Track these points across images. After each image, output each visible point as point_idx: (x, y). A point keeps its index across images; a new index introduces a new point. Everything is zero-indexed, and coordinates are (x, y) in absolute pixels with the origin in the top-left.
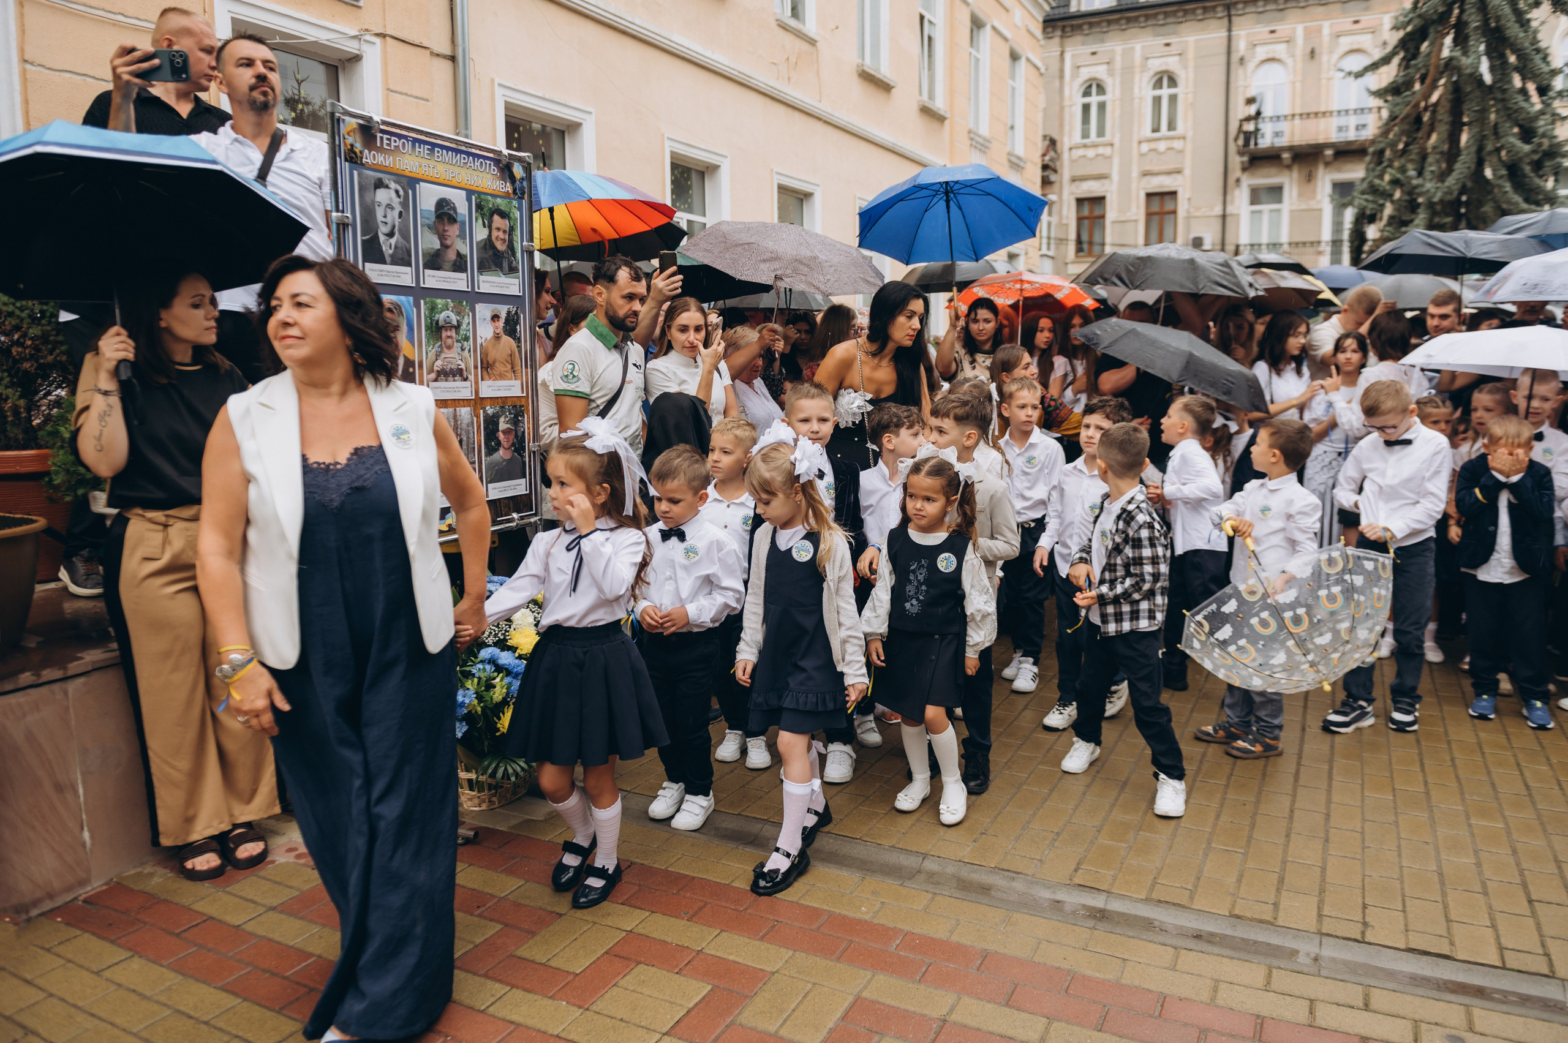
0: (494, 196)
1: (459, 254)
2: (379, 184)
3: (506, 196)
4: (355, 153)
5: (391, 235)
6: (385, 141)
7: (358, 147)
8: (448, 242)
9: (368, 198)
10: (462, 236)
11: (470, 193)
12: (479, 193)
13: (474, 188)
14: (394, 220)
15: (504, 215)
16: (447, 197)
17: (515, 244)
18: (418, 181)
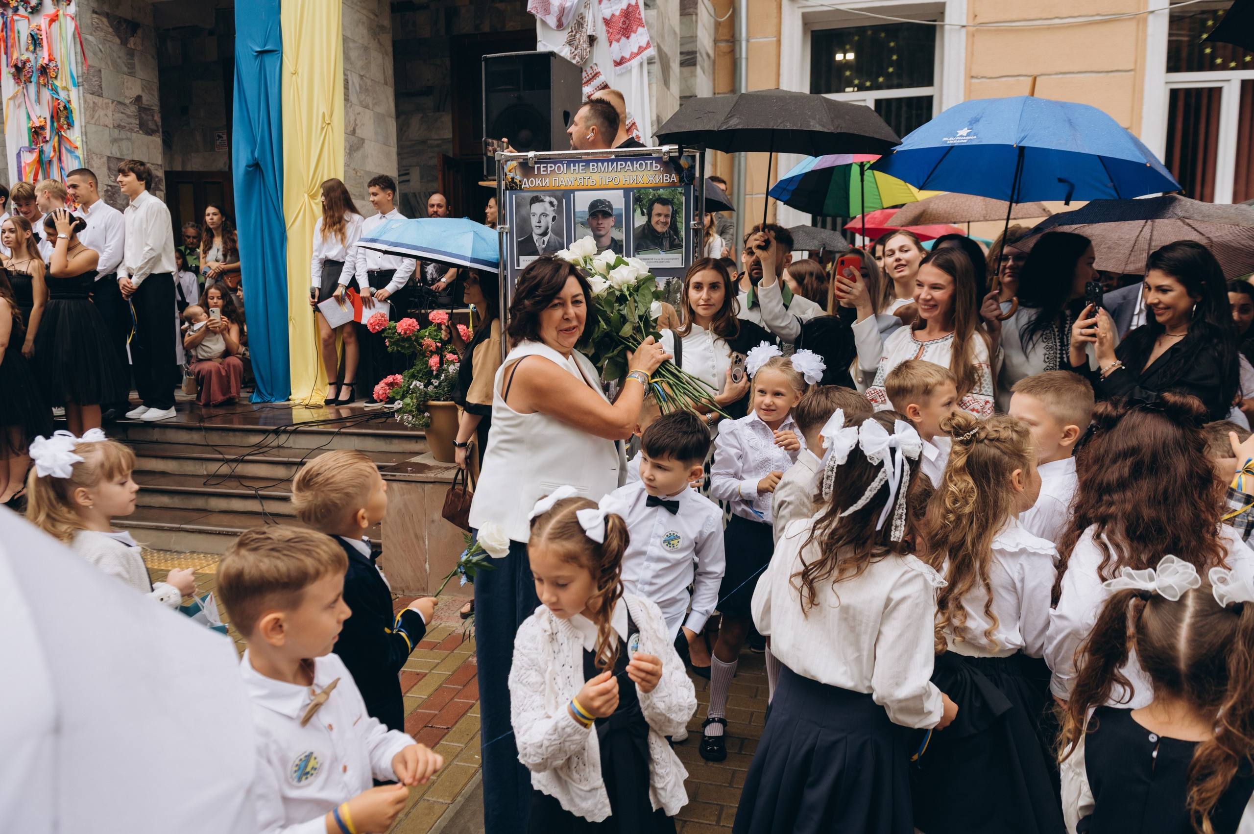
0: (656, 189)
1: (613, 239)
2: (536, 200)
3: (673, 185)
4: (516, 183)
5: (544, 234)
6: (542, 169)
7: (518, 178)
8: (602, 233)
9: (523, 211)
10: (618, 225)
11: (627, 191)
12: (639, 189)
13: (634, 185)
14: (548, 223)
15: (664, 202)
16: (602, 198)
17: (679, 225)
18: (573, 191)
